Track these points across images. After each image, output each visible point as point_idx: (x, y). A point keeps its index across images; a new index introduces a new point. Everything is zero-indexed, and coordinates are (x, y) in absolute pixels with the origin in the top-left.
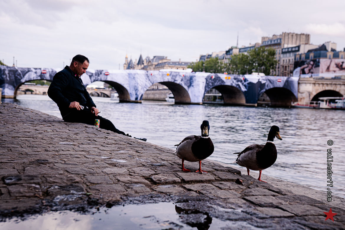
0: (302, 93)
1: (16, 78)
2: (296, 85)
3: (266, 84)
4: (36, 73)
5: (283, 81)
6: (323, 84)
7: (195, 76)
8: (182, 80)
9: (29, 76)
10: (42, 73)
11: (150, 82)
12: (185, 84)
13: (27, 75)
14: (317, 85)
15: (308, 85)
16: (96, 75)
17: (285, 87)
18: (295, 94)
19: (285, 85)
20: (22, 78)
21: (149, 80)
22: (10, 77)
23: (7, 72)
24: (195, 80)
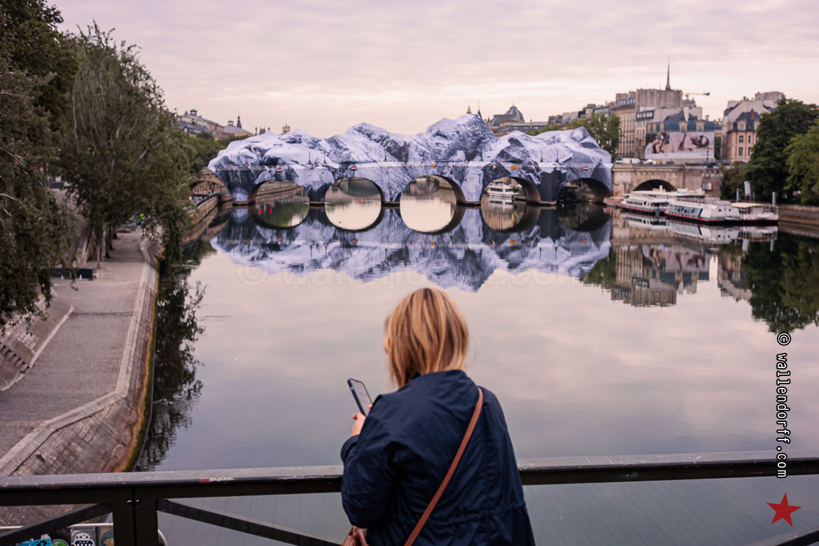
0: (617, 185)
1: (249, 179)
2: (609, 174)
3: (568, 174)
4: (270, 172)
5: (591, 169)
6: (647, 172)
7: (468, 167)
8: (451, 173)
9: (263, 176)
10: (277, 172)
11: (408, 177)
12: (456, 178)
13: (261, 175)
14: (639, 174)
15: (624, 174)
16: (340, 171)
17: (594, 178)
18: (609, 187)
19: (593, 174)
20: (255, 180)
21: (408, 174)
22: (242, 179)
23: (239, 174)
24: (468, 172)
